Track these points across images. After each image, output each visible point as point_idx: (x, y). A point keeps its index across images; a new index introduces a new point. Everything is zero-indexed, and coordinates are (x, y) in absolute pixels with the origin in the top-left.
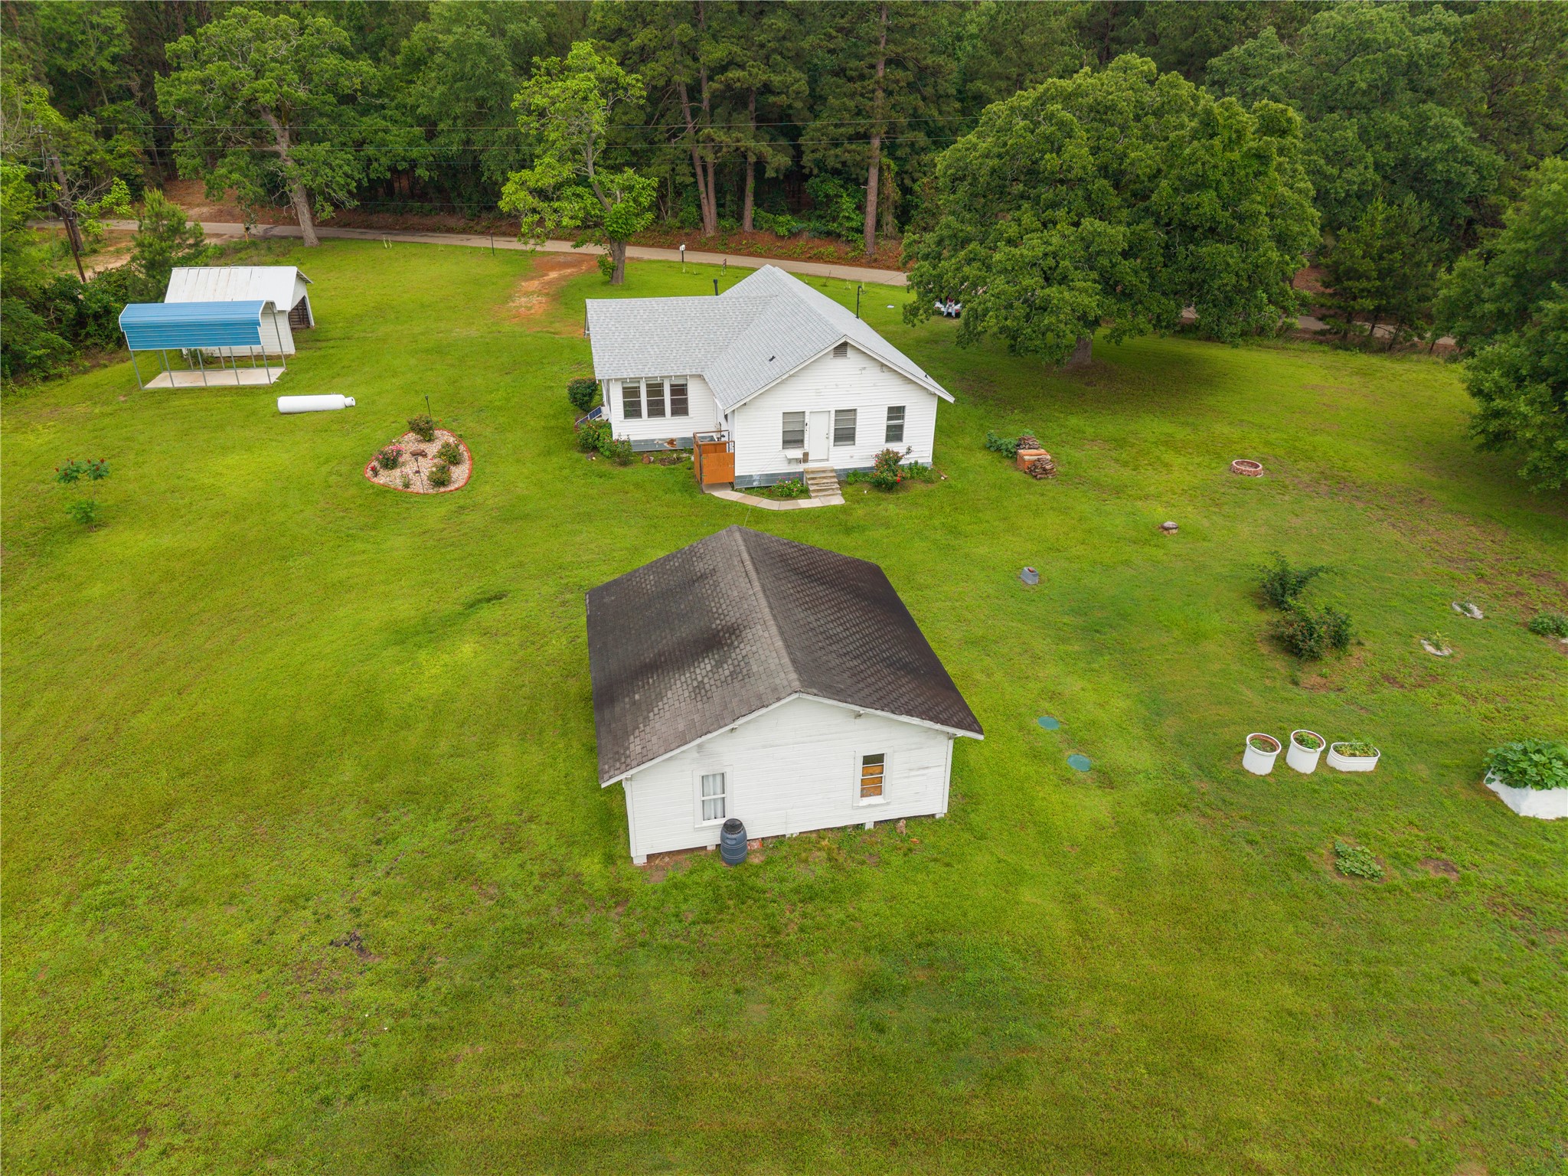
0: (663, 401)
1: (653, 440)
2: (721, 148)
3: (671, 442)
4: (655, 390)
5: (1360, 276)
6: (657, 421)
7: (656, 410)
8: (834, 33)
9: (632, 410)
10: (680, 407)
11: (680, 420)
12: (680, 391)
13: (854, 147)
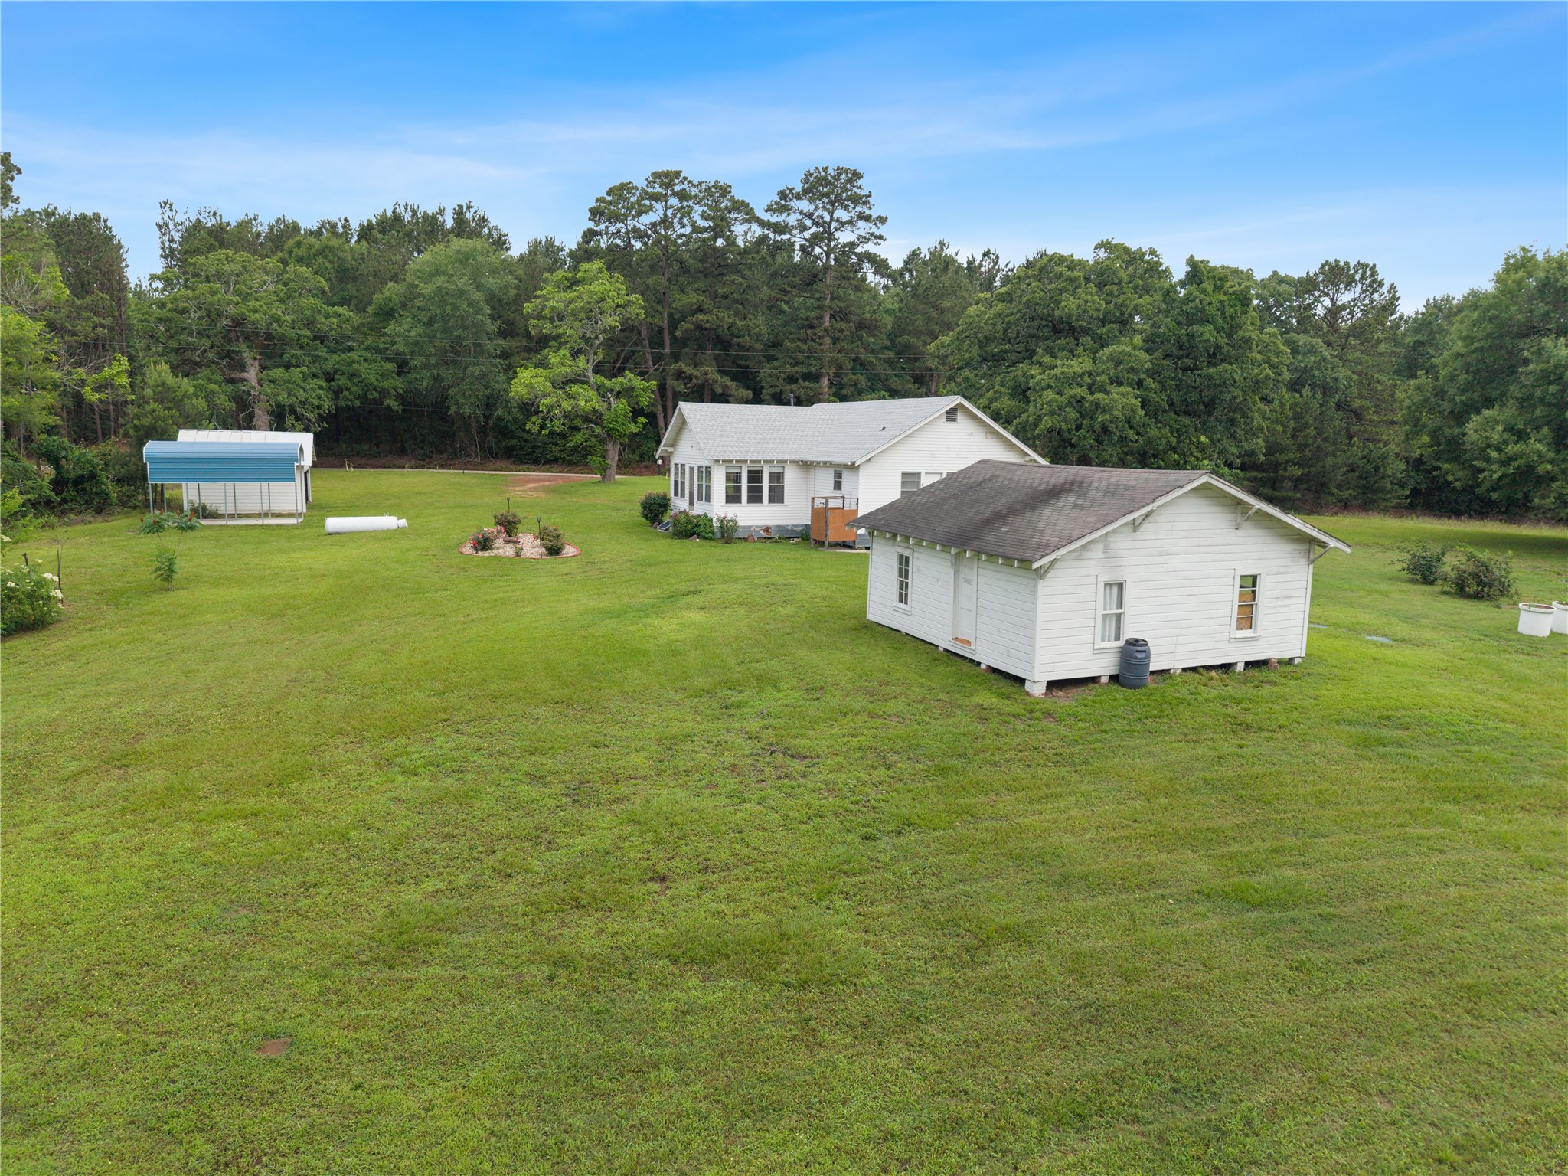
0: (761, 487)
1: (750, 527)
2: (691, 380)
3: (767, 529)
4: (755, 477)
5: (1283, 450)
6: (755, 507)
7: (755, 497)
8: (789, 289)
9: (733, 497)
10: (777, 496)
11: (776, 507)
12: (777, 478)
13: (807, 383)
